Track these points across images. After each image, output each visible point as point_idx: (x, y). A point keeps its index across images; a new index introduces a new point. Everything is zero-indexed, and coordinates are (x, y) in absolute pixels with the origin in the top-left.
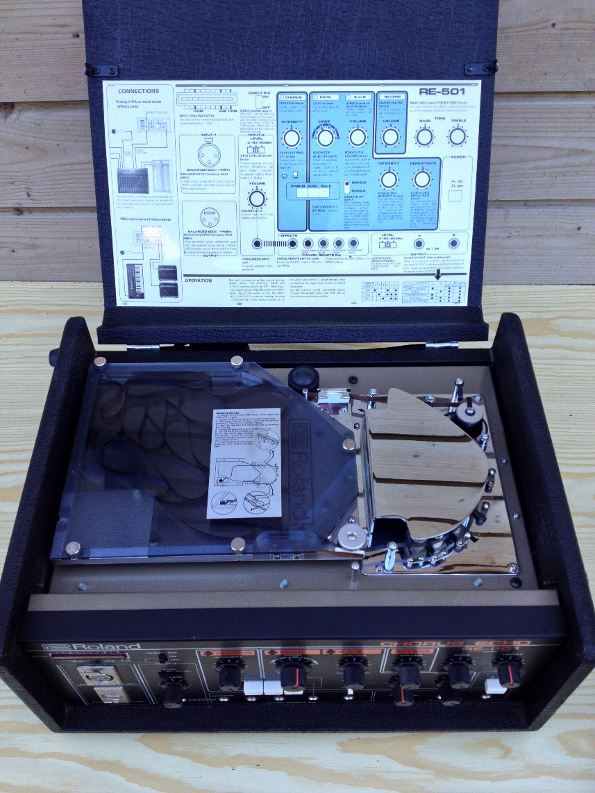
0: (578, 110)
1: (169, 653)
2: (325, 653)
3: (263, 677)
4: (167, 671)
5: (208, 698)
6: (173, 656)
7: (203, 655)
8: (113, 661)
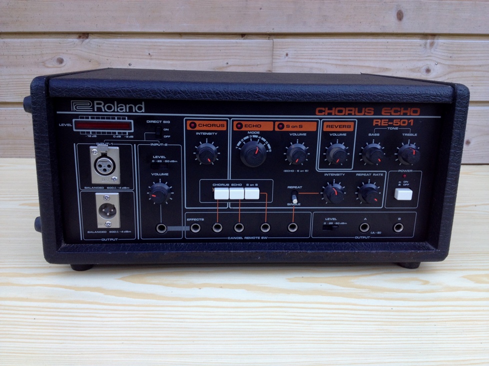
0: (380, 44)
1: (164, 122)
2: (277, 129)
3: (229, 178)
4: (158, 161)
5: (184, 225)
6: (166, 129)
7: (189, 128)
8: (120, 137)
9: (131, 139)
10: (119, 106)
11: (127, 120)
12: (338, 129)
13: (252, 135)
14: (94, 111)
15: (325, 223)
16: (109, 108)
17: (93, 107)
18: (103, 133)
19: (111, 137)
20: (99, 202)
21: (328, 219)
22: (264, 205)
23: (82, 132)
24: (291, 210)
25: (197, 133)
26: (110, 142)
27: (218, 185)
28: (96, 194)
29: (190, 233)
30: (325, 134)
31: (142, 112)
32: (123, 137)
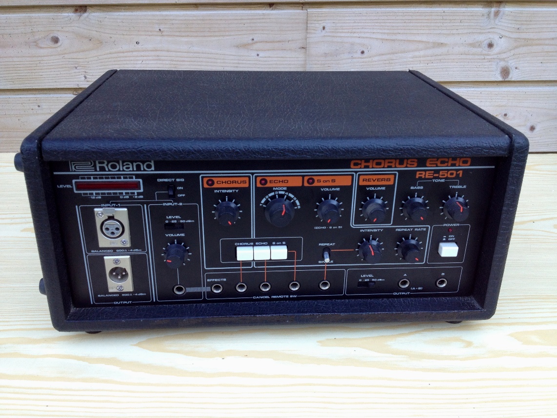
1: (178, 180)
2: (306, 184)
3: (253, 236)
4: (173, 222)
5: (204, 286)
6: (180, 188)
7: (206, 186)
8: (128, 197)
9: (141, 199)
10: (125, 164)
11: (134, 179)
12: (376, 183)
13: (278, 191)
14: (96, 170)
15: (360, 280)
16: (114, 167)
17: (95, 166)
18: (108, 193)
19: (118, 198)
20: (109, 266)
21: (364, 276)
22: (293, 264)
23: (84, 194)
24: (323, 268)
25: (216, 191)
26: (117, 203)
27: (241, 244)
28: (105, 258)
29: (211, 294)
30: (361, 189)
31: (152, 171)
32: (131, 198)
